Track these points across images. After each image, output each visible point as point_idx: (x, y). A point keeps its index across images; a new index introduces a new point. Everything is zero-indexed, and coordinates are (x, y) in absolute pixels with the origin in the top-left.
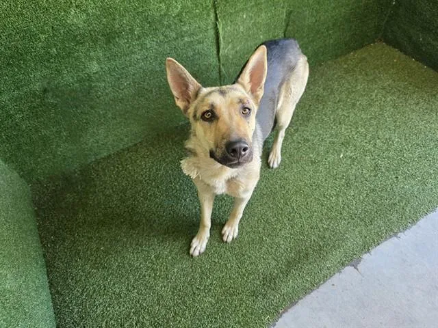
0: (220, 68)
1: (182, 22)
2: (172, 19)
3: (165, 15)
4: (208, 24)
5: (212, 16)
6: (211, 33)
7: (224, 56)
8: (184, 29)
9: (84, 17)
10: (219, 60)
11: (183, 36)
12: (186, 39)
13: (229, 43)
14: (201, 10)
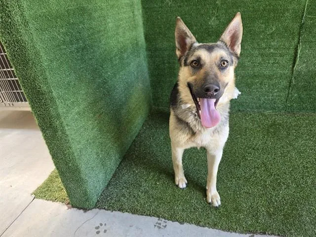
0: (291, 79)
1: (272, 39)
2: (266, 35)
3: (263, 32)
4: (291, 46)
5: (296, 40)
6: (292, 52)
7: (297, 71)
8: (272, 44)
9: (218, 22)
10: (292, 73)
11: (270, 48)
12: (272, 51)
13: (304, 62)
14: (289, 34)
